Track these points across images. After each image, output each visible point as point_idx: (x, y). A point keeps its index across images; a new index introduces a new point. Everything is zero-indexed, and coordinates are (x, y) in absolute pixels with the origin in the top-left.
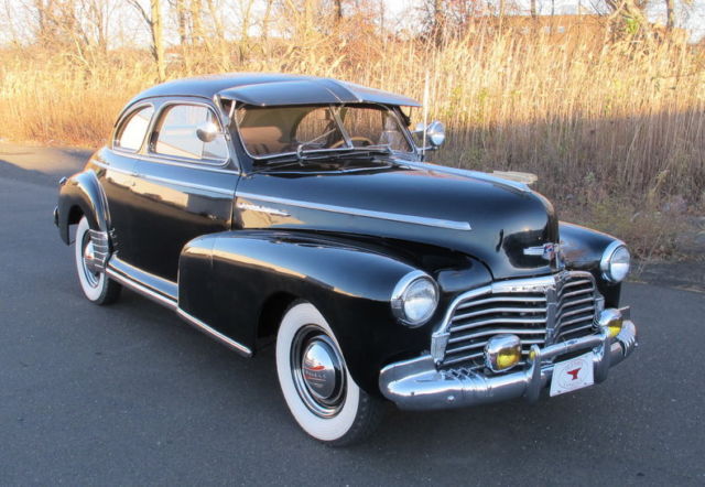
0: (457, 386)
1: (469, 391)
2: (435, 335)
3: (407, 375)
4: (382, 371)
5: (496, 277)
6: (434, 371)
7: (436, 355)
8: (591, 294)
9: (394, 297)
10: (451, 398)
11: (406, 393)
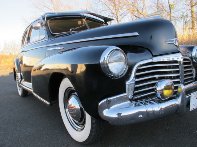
0: (143, 109)
1: (150, 111)
2: (128, 83)
3: (114, 105)
4: (99, 104)
5: (154, 54)
6: (129, 102)
7: (129, 93)
8: (190, 67)
9: (102, 61)
10: (141, 116)
11: (115, 115)
